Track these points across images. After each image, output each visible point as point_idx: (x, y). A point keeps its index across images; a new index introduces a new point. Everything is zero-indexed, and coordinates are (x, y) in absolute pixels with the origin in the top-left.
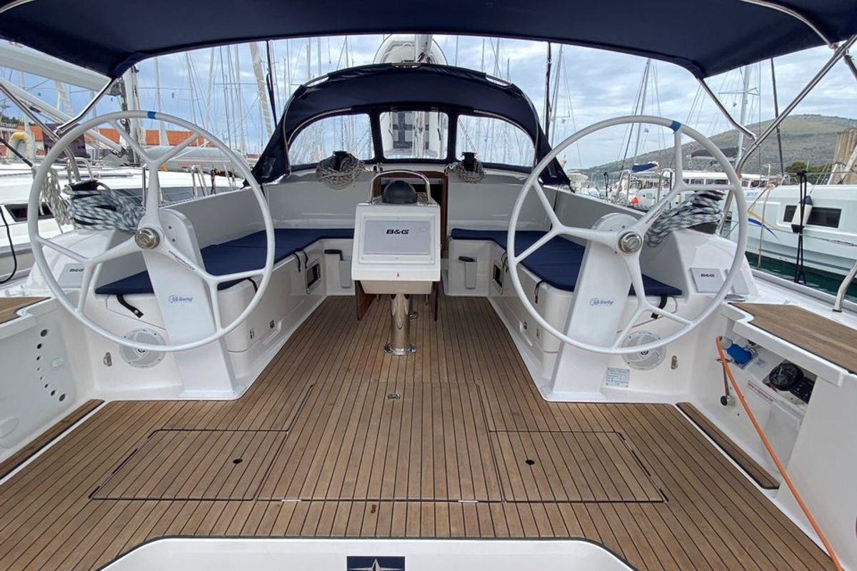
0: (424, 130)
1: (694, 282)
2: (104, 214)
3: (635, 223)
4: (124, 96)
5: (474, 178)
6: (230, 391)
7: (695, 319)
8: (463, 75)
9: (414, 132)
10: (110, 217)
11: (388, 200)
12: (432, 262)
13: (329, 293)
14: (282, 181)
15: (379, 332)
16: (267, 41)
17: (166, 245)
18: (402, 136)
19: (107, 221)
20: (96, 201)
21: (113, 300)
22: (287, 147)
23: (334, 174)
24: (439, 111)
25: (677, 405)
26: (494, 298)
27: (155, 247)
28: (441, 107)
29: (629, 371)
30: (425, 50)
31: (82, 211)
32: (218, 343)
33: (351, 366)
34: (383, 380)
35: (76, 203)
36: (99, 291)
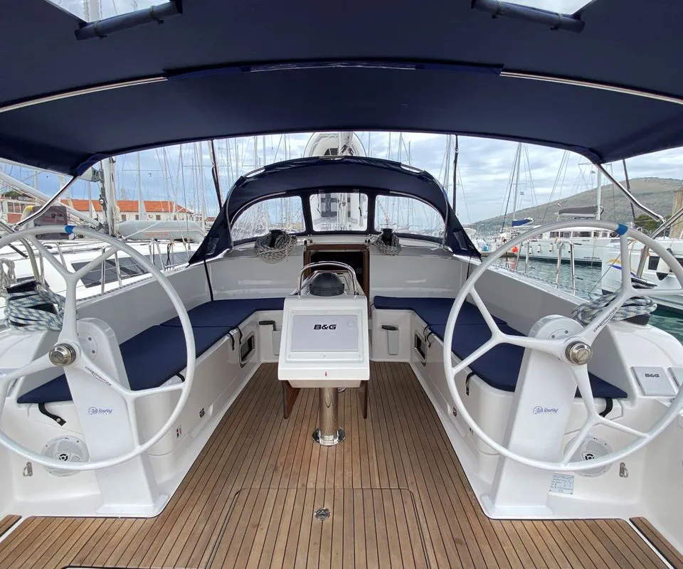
0: (346, 204)
1: (639, 384)
2: (38, 315)
3: (581, 331)
4: (103, 182)
5: (392, 252)
6: (150, 505)
7: (649, 431)
8: (381, 165)
9: (338, 205)
10: (43, 317)
11: (316, 292)
12: (361, 359)
13: (263, 361)
14: (225, 255)
15: (308, 413)
16: (212, 140)
17: (83, 360)
18: (328, 207)
19: (40, 322)
20: (31, 301)
21: (35, 408)
22: (229, 227)
23: (269, 251)
24: (360, 192)
25: (631, 520)
26: (416, 363)
27: (70, 363)
28: (361, 189)
29: (573, 477)
30: (348, 143)
31: (17, 312)
32: (139, 459)
33: (279, 464)
34: (311, 485)
35: (12, 304)
36: (21, 400)
